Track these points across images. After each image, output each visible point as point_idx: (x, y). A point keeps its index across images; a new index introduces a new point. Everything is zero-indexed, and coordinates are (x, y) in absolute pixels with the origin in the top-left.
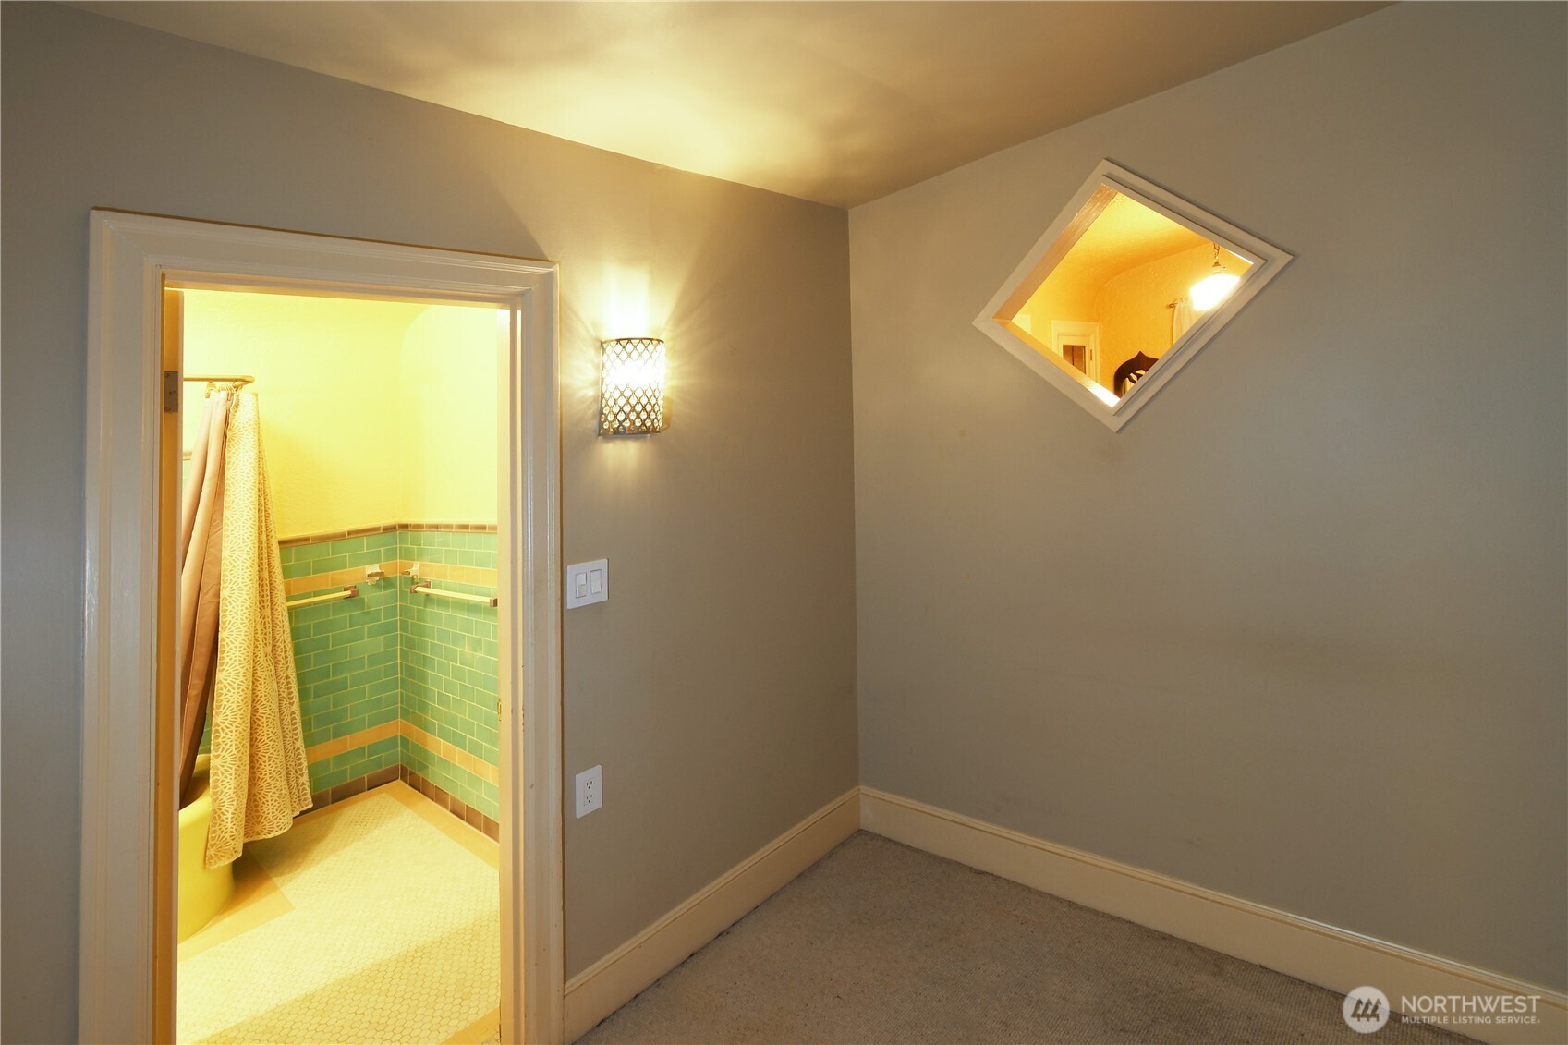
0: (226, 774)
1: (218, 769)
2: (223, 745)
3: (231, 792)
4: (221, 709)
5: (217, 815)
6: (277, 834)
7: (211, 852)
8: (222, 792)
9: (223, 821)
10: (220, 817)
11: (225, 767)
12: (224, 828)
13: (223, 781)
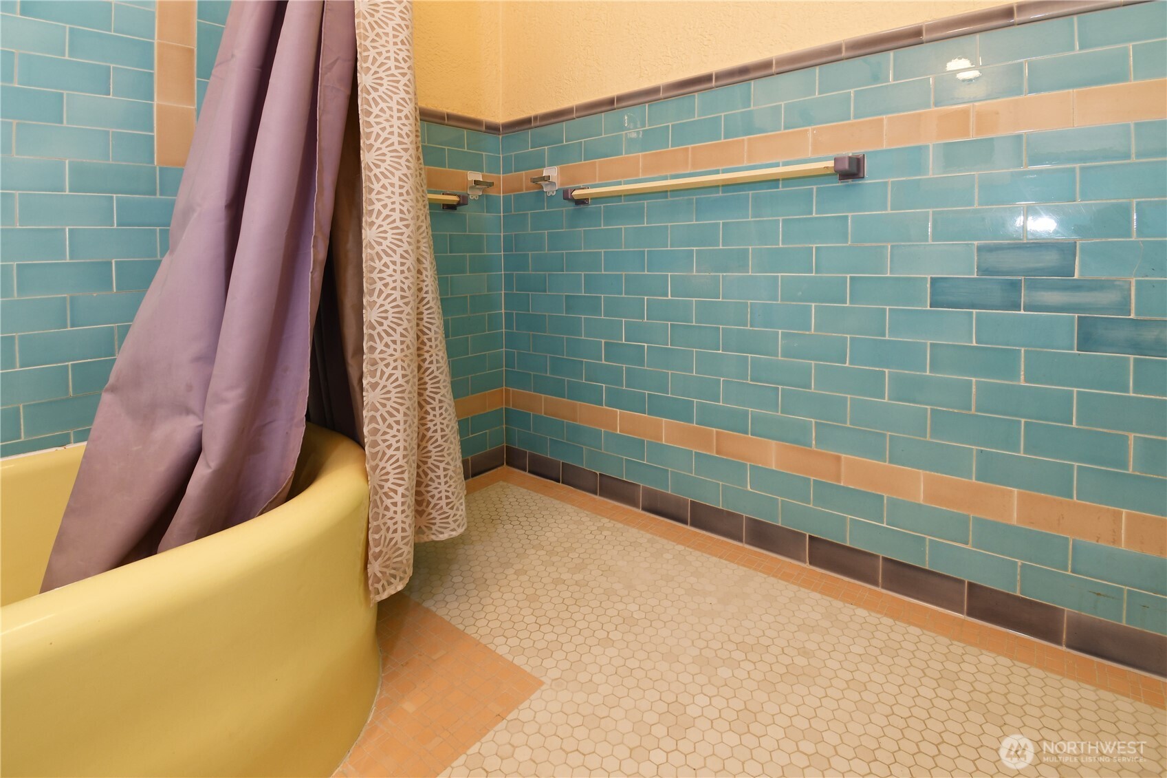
0: (390, 420)
1: (377, 410)
2: (381, 366)
3: (399, 454)
4: (375, 297)
5: (377, 498)
6: (454, 534)
7: (375, 567)
8: (384, 454)
9: (387, 508)
10: (382, 502)
11: (388, 408)
12: (390, 523)
13: (385, 433)
